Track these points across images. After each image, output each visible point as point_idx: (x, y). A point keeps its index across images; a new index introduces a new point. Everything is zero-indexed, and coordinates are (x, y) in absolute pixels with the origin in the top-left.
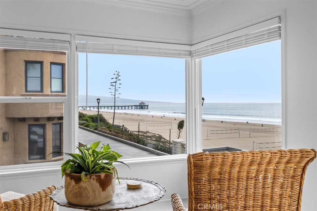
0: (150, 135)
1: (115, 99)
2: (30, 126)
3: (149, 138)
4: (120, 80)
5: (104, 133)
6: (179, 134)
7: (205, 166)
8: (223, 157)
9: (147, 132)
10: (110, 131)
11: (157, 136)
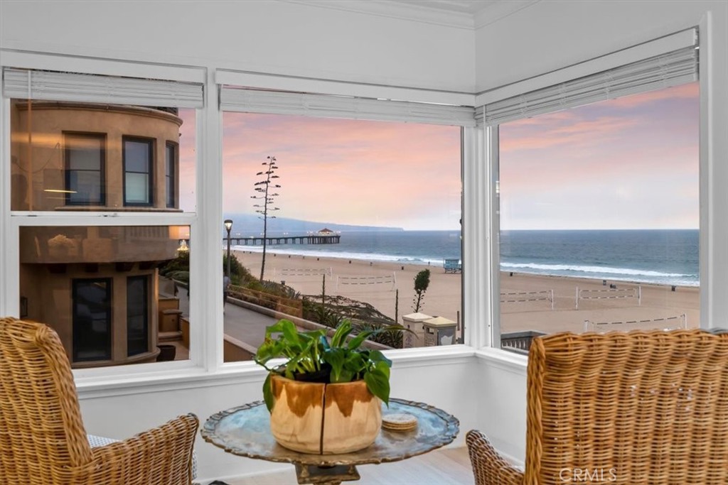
0: (345, 304)
1: (265, 220)
2: (76, 284)
3: (343, 313)
4: (276, 177)
5: (241, 299)
6: (417, 301)
7: (571, 363)
8: (613, 343)
9: (339, 297)
10: (256, 295)
11: (362, 306)
